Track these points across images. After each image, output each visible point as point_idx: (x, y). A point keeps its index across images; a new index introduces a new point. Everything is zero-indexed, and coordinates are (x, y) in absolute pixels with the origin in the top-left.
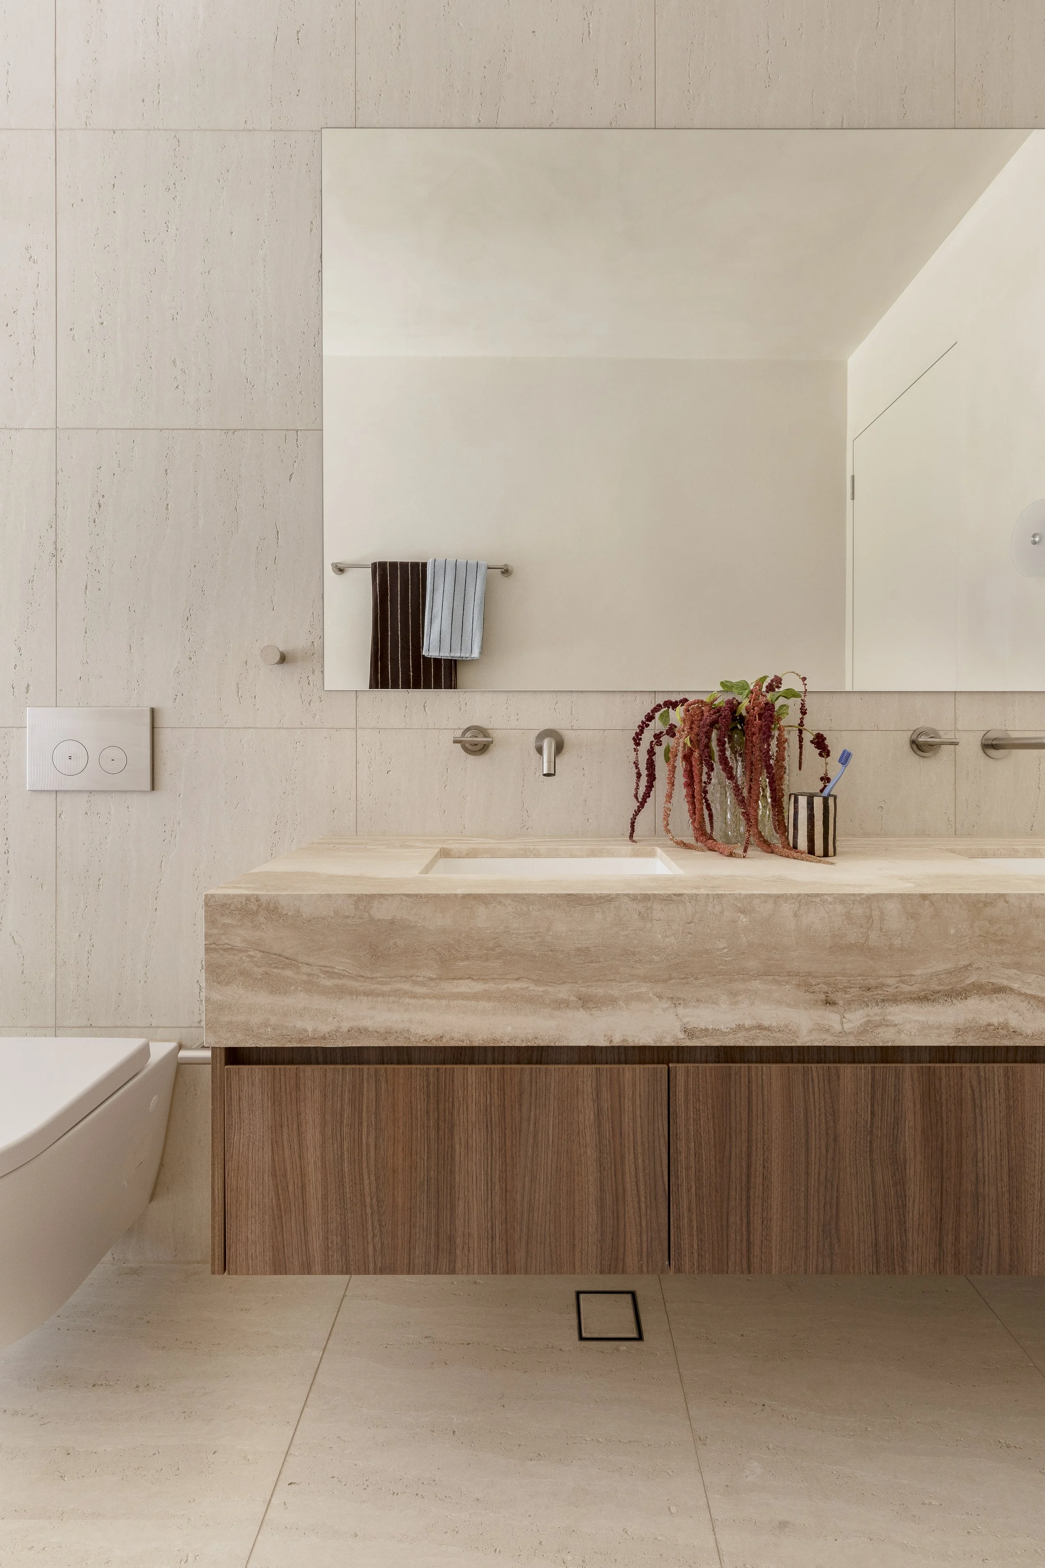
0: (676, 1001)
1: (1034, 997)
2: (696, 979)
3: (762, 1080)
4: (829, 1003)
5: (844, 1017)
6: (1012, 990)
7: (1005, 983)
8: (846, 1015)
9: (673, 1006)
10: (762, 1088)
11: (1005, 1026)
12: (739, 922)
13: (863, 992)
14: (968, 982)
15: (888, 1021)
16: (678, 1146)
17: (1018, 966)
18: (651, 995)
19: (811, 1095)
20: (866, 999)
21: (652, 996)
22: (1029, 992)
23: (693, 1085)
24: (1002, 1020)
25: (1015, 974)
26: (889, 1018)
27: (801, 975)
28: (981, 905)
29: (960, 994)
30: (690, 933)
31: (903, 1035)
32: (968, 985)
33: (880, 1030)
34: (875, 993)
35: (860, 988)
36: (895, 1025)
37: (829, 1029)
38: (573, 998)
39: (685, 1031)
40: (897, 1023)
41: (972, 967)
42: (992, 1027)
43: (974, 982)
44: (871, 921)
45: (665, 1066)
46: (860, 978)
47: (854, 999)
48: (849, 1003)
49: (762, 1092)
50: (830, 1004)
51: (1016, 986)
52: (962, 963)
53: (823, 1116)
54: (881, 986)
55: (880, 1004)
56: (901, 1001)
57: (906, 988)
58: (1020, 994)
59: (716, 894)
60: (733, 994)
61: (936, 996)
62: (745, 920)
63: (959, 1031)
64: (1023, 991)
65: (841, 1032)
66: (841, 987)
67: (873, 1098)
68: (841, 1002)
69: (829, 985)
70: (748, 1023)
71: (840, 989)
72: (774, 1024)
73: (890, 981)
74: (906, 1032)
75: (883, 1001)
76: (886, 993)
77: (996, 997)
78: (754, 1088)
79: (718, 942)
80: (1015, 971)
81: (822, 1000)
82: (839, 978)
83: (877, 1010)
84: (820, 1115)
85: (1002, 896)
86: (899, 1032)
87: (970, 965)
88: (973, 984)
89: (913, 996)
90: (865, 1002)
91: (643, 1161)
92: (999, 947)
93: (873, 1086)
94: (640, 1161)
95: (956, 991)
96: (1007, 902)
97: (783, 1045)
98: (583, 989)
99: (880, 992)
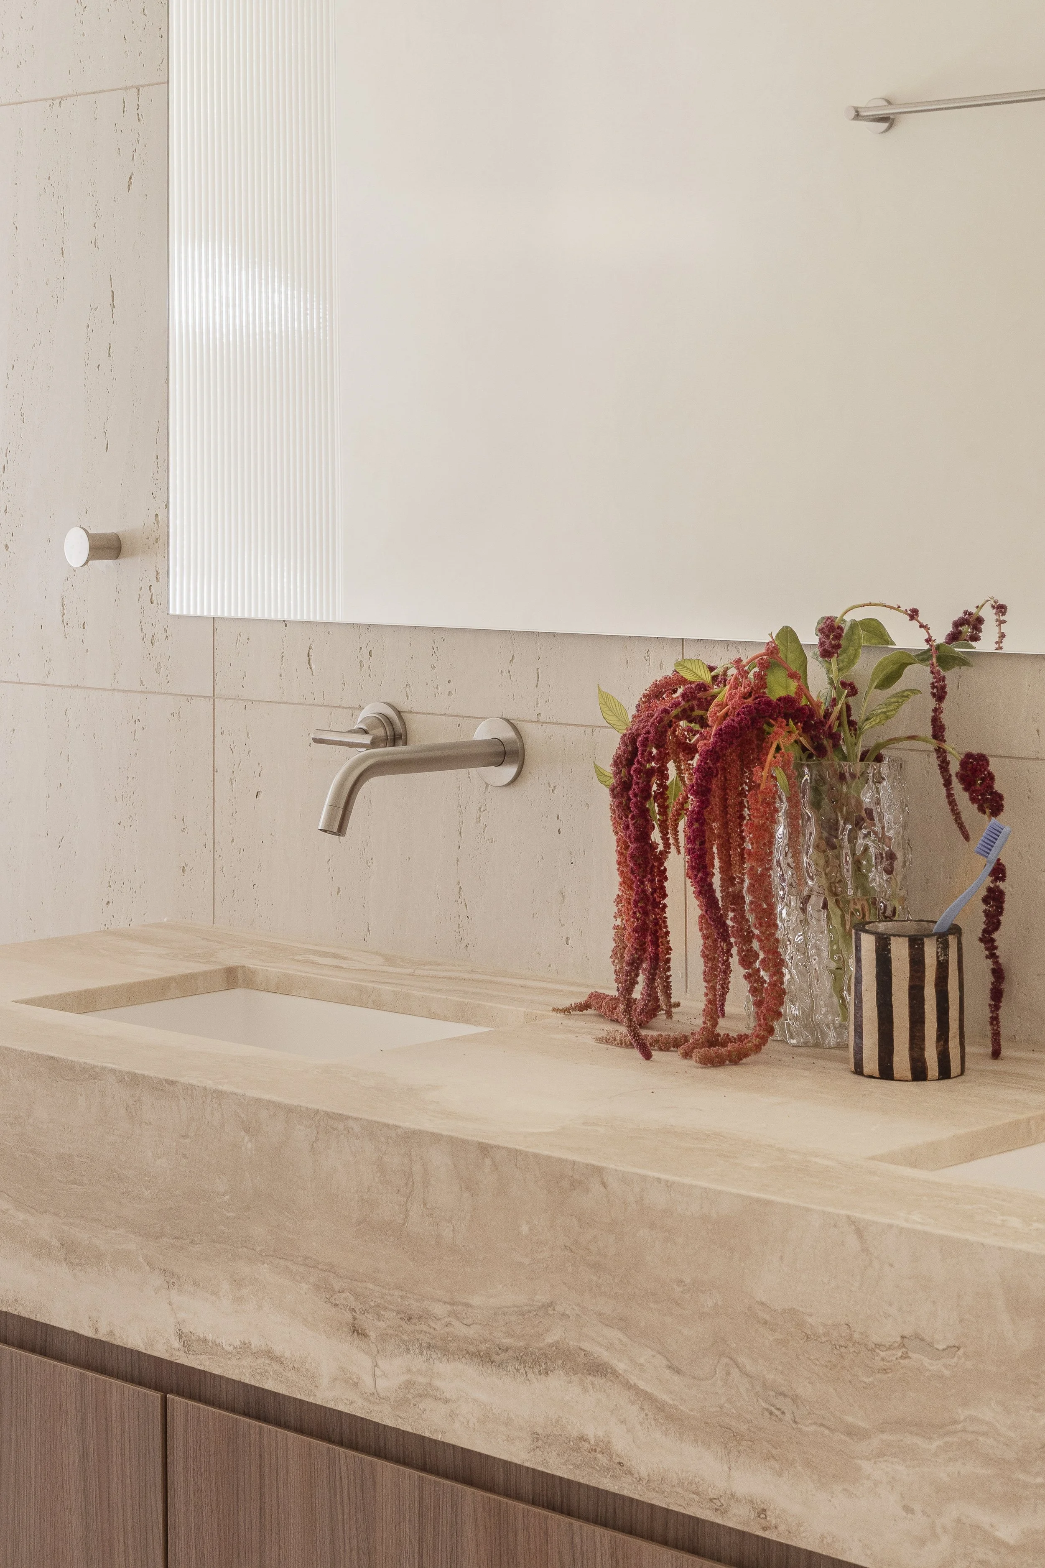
0: (171, 1279)
1: (650, 1398)
2: (192, 1242)
3: (277, 1458)
4: (358, 1332)
5: (376, 1365)
6: (615, 1374)
7: (605, 1355)
8: (379, 1362)
9: (166, 1286)
10: (277, 1475)
11: (604, 1447)
12: (243, 1148)
13: (402, 1323)
14: (550, 1339)
15: (437, 1389)
16: (177, 1548)
17: (623, 1324)
18: (140, 1259)
19: (339, 1506)
20: (406, 1338)
21: (142, 1261)
22: (642, 1385)
23: (193, 1440)
24: (601, 1434)
25: (620, 1340)
26: (437, 1383)
27: (320, 1267)
28: (565, 1184)
29: (536, 1362)
30: (185, 1156)
31: (457, 1425)
32: (551, 1346)
33: (426, 1404)
34: (418, 1328)
35: (398, 1313)
36: (446, 1401)
37: (357, 1383)
38: (55, 1242)
39: (180, 1337)
40: (448, 1397)
41: (554, 1310)
42: (587, 1445)
43: (557, 1342)
44: (411, 1184)
45: (158, 1395)
46: (397, 1293)
47: (389, 1332)
48: (384, 1337)
49: (277, 1482)
50: (358, 1334)
51: (621, 1366)
52: (541, 1298)
53: (355, 1553)
54: (425, 1316)
55: (425, 1352)
56: (453, 1354)
57: (461, 1330)
58: (628, 1386)
59: (215, 1091)
60: (238, 1283)
61: (503, 1356)
62: (249, 1145)
63: (538, 1439)
64: (633, 1380)
65: (373, 1394)
66: (372, 1304)
67: (421, 1541)
68: (372, 1335)
69: (357, 1295)
70: (256, 1342)
71: (371, 1307)
72: (287, 1354)
73: (439, 1309)
74: (462, 1419)
75: (429, 1346)
76: (432, 1331)
77: (592, 1384)
78: (267, 1470)
79: (218, 1181)
80: (620, 1335)
81: (348, 1324)
82: (370, 1286)
83: (419, 1363)
84: (351, 1550)
85: (597, 1171)
86: (452, 1415)
87: (551, 1304)
88: (556, 1345)
89: (472, 1349)
90: (404, 1342)
91: (135, 1560)
92: (595, 1278)
93: (421, 1516)
94: (131, 1559)
95: (532, 1353)
96: (605, 1186)
97: (299, 1397)
98: (66, 1228)
99: (425, 1328)
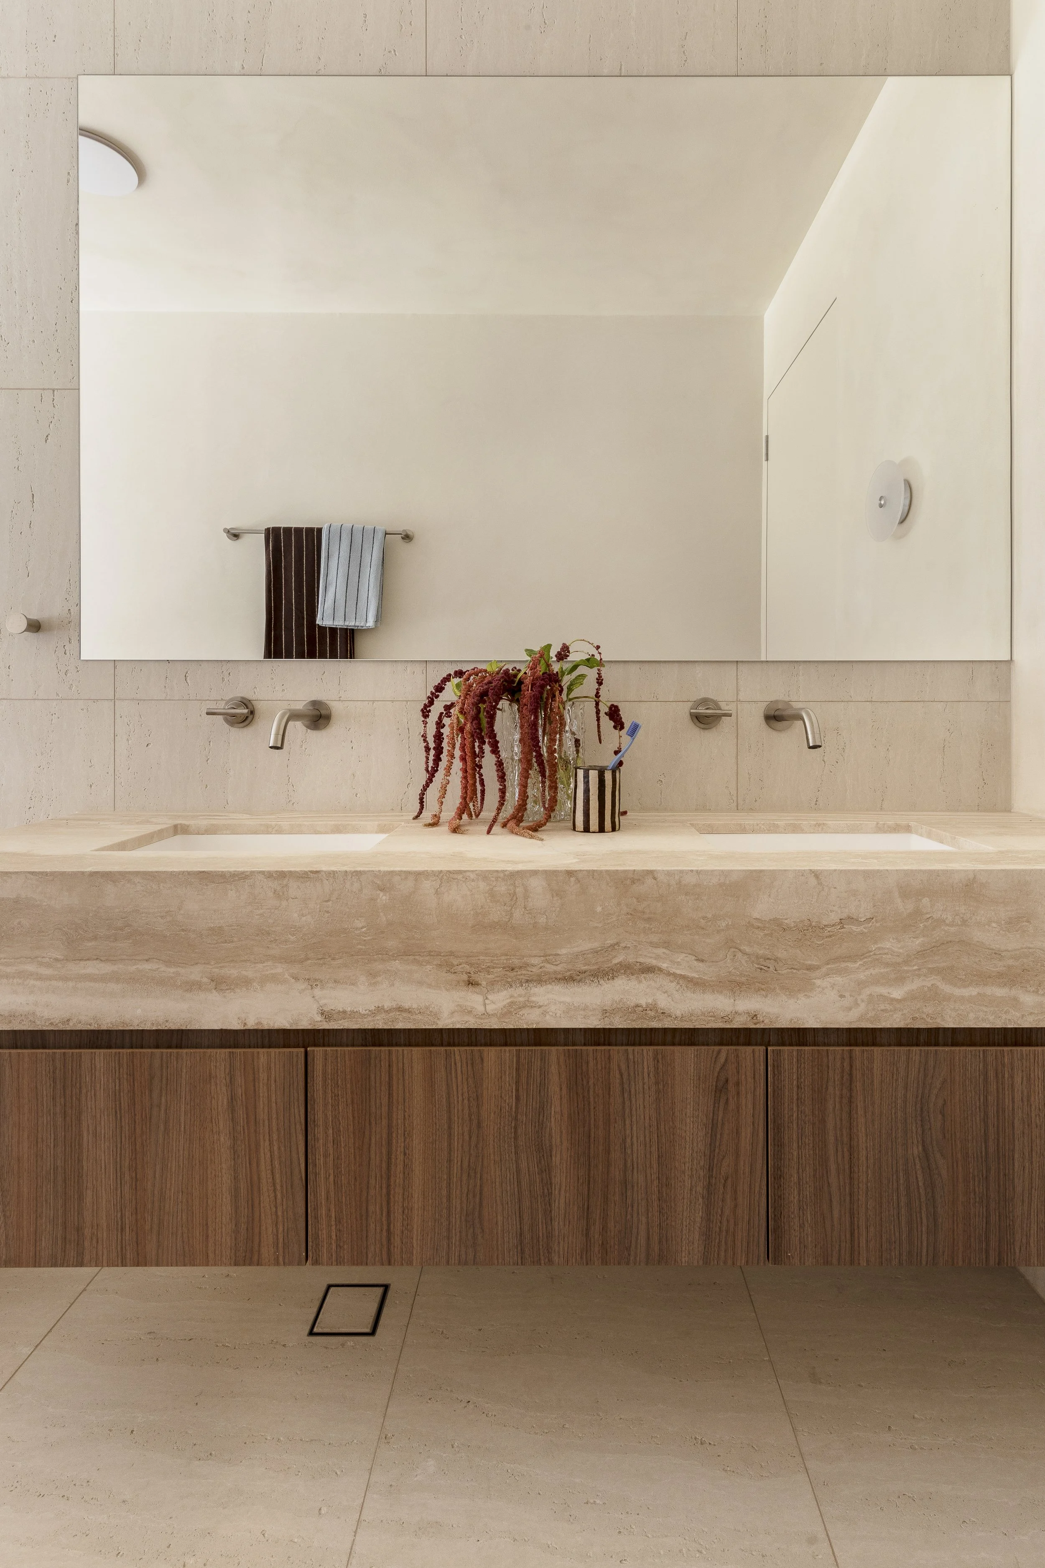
0: (313, 983)
1: (683, 977)
2: (333, 959)
3: (403, 1064)
4: (471, 984)
5: (487, 998)
6: (660, 970)
7: (654, 962)
8: (489, 997)
9: (310, 987)
10: (403, 1073)
11: (653, 1007)
12: (379, 900)
13: (508, 973)
14: (615, 961)
15: (533, 1002)
16: (316, 1132)
17: (667, 945)
18: (286, 976)
19: (454, 1079)
20: (509, 980)
21: (289, 977)
22: (678, 972)
23: (331, 1069)
24: (650, 1001)
25: (664, 953)
26: (533, 999)
27: (442, 954)
28: (628, 882)
29: (607, 974)
30: (328, 912)
31: (548, 1017)
32: (615, 965)
33: (524, 1011)
34: (519, 973)
35: (504, 968)
36: (540, 1007)
37: (471, 1011)
38: (205, 980)
39: (322, 1014)
40: (541, 1004)
41: (619, 946)
42: (640, 1009)
43: (621, 962)
44: (515, 899)
45: (303, 1050)
46: (503, 958)
47: (497, 979)
48: (492, 983)
49: (403, 1076)
50: (472, 984)
51: (664, 966)
52: (609, 942)
53: (466, 1101)
54: (526, 966)
55: (524, 985)
56: (546, 981)
57: (550, 968)
58: (669, 974)
59: (355, 871)
60: (372, 975)
61: (582, 976)
62: (384, 898)
63: (606, 1013)
64: (672, 970)
65: (484, 1014)
66: (483, 967)
67: (517, 1083)
68: (484, 983)
69: (471, 965)
70: (387, 1005)
71: (483, 969)
72: (415, 1006)
73: (535, 961)
74: (551, 1013)
75: (527, 981)
76: (530, 973)
77: (644, 978)
78: (394, 1072)
79: (356, 921)
80: (664, 950)
81: (464, 981)
82: (481, 958)
83: (520, 991)
84: (463, 1100)
85: (651, 873)
86: (544, 1013)
87: (617, 944)
88: (620, 963)
89: (559, 976)
90: (508, 982)
91: (279, 1148)
92: (648, 926)
93: (518, 1069)
94: (275, 1148)
95: (603, 971)
96: (655, 879)
97: (424, 1027)
98: (217, 970)
99: (524, 972)
